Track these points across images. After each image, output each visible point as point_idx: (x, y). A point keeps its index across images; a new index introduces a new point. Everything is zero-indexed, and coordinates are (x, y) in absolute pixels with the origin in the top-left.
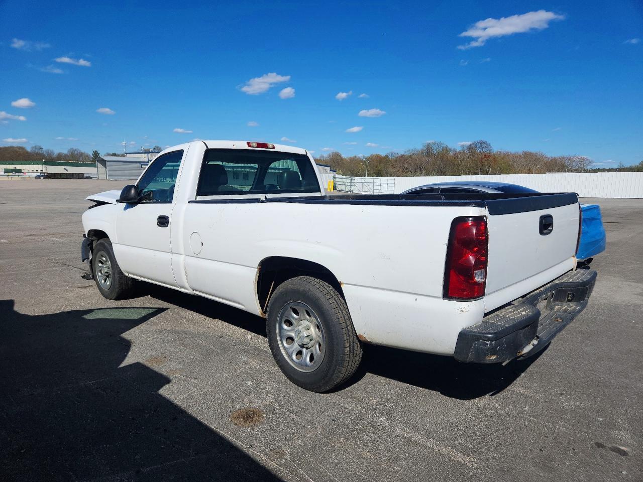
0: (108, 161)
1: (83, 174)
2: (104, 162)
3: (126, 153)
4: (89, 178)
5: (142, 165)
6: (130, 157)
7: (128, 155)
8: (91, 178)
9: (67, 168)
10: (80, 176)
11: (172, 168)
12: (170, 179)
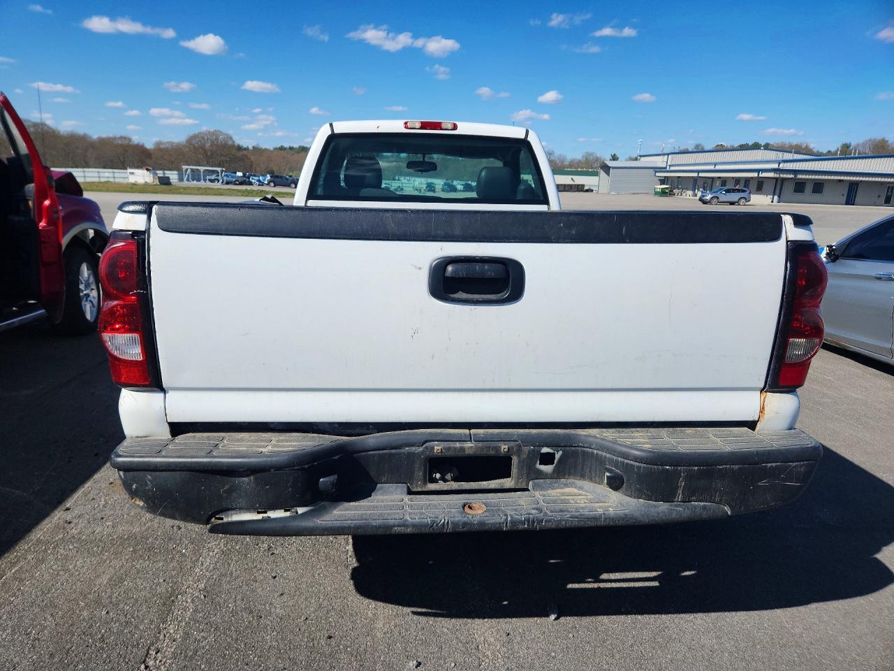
0: (614, 168)
1: (583, 186)
2: (606, 169)
3: (640, 156)
4: (590, 190)
5: (656, 172)
6: (645, 162)
7: (643, 159)
8: (592, 191)
9: (574, 177)
10: (580, 188)
11: (695, 175)
12: (690, 193)
